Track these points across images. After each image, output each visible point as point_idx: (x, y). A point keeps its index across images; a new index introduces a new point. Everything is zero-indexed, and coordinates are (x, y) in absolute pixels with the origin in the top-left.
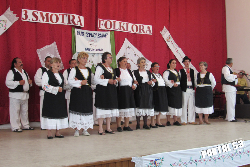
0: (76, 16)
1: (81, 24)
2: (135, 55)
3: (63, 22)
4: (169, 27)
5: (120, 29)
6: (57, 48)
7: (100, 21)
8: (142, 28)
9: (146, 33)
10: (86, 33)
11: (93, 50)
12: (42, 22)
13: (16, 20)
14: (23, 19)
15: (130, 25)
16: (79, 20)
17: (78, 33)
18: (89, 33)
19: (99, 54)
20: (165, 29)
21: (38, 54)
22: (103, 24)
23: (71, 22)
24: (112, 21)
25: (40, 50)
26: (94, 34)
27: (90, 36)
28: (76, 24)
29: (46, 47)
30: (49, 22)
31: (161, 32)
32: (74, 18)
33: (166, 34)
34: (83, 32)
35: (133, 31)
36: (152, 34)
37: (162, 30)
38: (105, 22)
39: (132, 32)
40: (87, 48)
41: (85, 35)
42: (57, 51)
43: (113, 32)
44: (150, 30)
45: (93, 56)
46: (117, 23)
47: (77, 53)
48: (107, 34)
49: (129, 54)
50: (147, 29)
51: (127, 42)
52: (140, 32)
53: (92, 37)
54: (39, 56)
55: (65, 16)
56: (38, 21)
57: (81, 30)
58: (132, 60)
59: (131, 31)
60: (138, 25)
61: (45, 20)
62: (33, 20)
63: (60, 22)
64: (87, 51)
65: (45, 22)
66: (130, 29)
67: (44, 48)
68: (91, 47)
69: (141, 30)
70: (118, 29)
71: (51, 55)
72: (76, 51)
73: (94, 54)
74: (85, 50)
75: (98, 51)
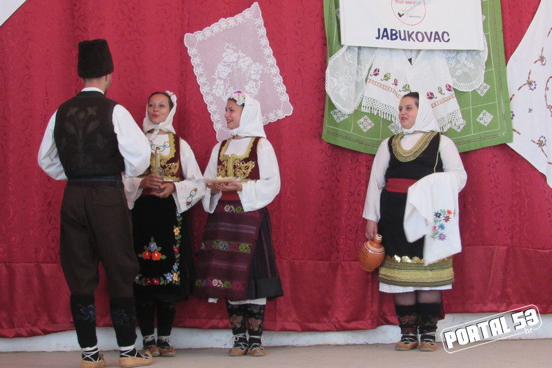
6: (263, 31)
11: (410, 36)
19: (436, 53)
21: (191, 52)
25: (198, 35)
40: (385, 30)
42: (265, 41)
45: (410, 60)
47: (343, 50)
54: (195, 61)
64: (385, 43)
67: (215, 28)
71: (239, 58)
72: (342, 43)
73: (413, 56)
74: (378, 38)
75: (429, 40)
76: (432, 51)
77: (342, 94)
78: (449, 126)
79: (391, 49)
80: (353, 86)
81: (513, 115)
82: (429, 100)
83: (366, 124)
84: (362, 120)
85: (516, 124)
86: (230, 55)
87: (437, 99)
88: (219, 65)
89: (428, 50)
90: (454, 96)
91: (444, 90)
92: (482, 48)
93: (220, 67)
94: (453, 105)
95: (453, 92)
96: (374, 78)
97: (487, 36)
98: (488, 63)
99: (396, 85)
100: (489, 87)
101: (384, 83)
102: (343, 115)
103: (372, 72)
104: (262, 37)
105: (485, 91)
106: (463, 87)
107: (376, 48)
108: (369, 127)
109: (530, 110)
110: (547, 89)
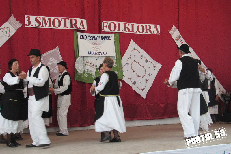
0: (79, 20)
1: (84, 28)
2: (142, 57)
3: (65, 26)
4: (178, 25)
5: (125, 30)
6: (59, 53)
7: (103, 23)
8: (148, 28)
9: (153, 33)
10: (89, 36)
11: (97, 53)
12: (45, 27)
13: (19, 27)
14: (26, 25)
15: (136, 25)
16: (81, 23)
17: (80, 37)
18: (92, 36)
20: (174, 28)
22: (106, 26)
23: (73, 26)
24: (116, 23)
26: (97, 37)
27: (93, 39)
28: (79, 27)
29: (49, 52)
30: (51, 27)
31: (169, 31)
32: (76, 22)
33: (175, 33)
34: (85, 36)
35: (139, 31)
36: (159, 34)
37: (170, 28)
38: (108, 23)
39: (138, 33)
40: (90, 52)
41: (88, 38)
42: (60, 56)
43: (118, 34)
44: (157, 30)
45: (97, 59)
46: (122, 24)
47: (80, 57)
48: (111, 36)
49: (135, 56)
50: (154, 29)
51: (132, 44)
52: (147, 32)
53: (96, 40)
54: (42, 61)
55: (67, 20)
56: (40, 27)
57: (83, 34)
58: (138, 63)
59: (136, 32)
60: (144, 25)
61: (48, 25)
62: (35, 26)
63: (62, 27)
64: (90, 55)
65: (47, 27)
66: (135, 29)
67: (47, 53)
68: (94, 51)
69: (148, 30)
70: (122, 31)
71: (53, 60)
72: (79, 56)
73: (98, 58)
74: (88, 54)
75: (101, 54)
76: (102, 57)
77: (79, 68)
79: (92, 57)
80: (82, 66)
81: (123, 72)
83: (86, 75)
84: (85, 74)
85: (124, 74)
86: (51, 60)
88: (49, 62)
89: (101, 57)
92: (115, 56)
93: (49, 63)
96: (87, 64)
97: (116, 53)
98: (116, 59)
101: (90, 65)
102: (80, 73)
103: (87, 62)
104: (59, 55)
105: (116, 66)
107: (88, 57)
108: (87, 76)
109: (127, 71)
110: (132, 65)
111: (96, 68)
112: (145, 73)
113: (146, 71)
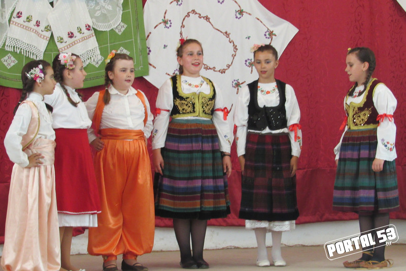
45: (51, 4)
58: (207, 19)
78: (88, 61)
81: (150, 51)
82: (70, 39)
83: (9, 62)
84: (6, 58)
85: (152, 58)
87: (77, 38)
90: (94, 34)
91: (84, 30)
94: (93, 43)
95: (93, 31)
96: (17, 20)
98: (125, 5)
99: (38, 26)
100: (126, 26)
101: (26, 24)
103: (14, 15)
105: (123, 30)
106: (102, 27)
108: (12, 64)
109: (165, 46)
110: (183, 26)
111: (48, 34)
112: (234, 56)
113: (235, 48)
